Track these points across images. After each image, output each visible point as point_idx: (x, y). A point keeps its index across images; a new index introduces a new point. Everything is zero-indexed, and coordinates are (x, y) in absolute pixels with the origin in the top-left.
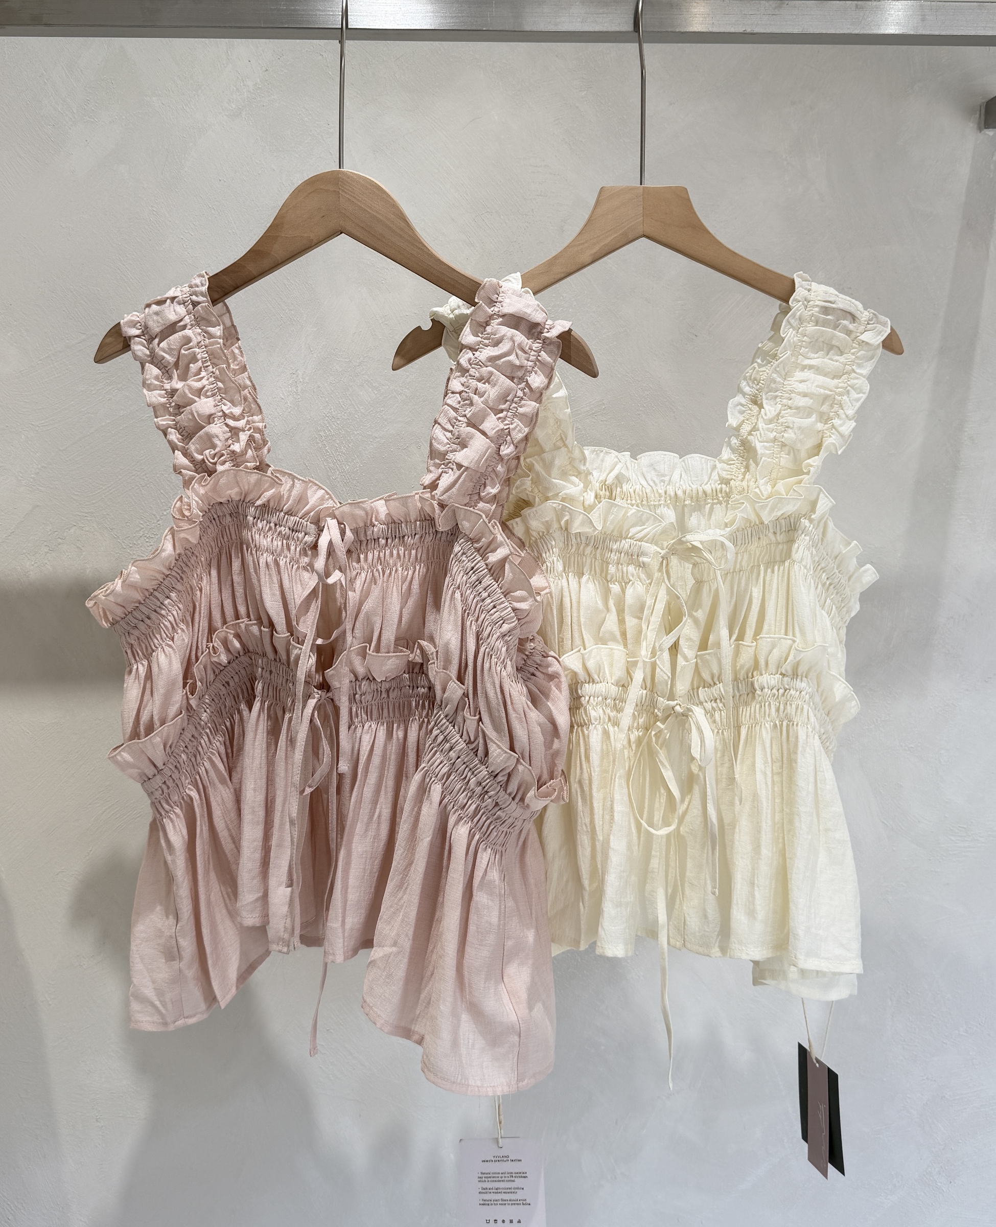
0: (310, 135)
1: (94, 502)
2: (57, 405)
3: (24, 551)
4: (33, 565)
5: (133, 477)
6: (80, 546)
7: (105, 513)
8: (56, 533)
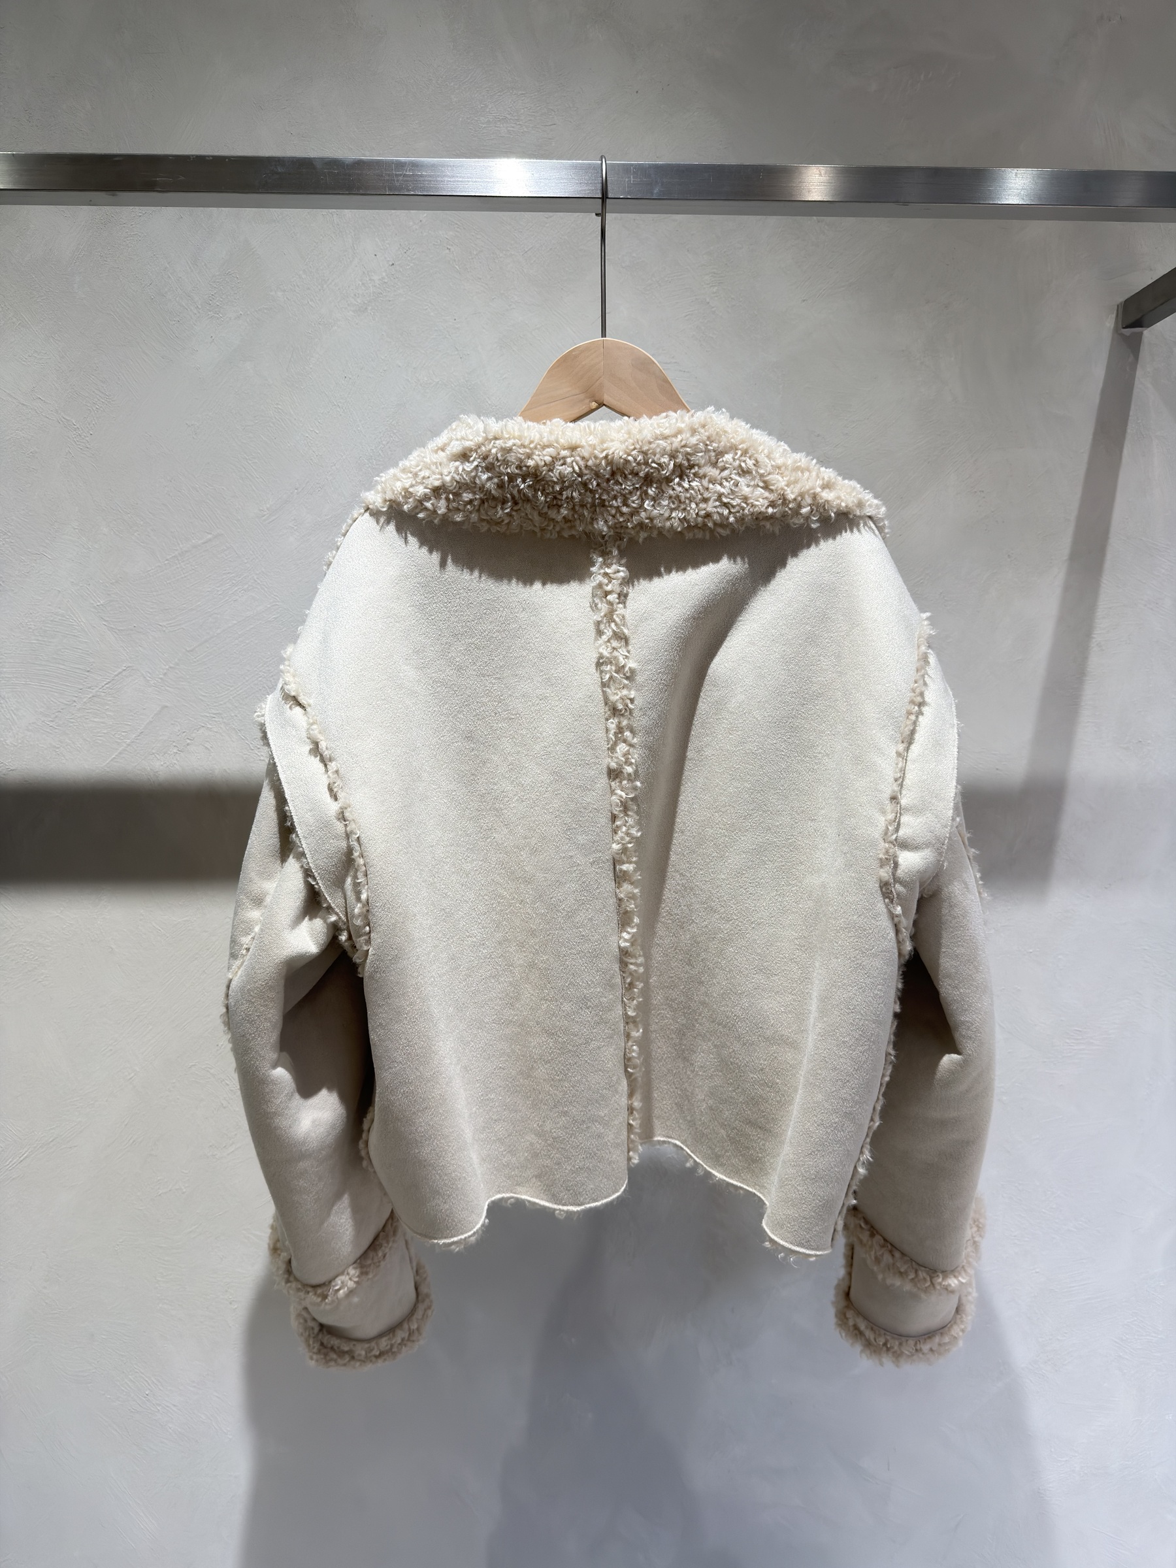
0: (436, 330)
1: (221, 703)
2: (184, 606)
3: (154, 751)
4: (162, 765)
5: (260, 679)
6: (209, 747)
7: (233, 715)
8: (185, 734)
